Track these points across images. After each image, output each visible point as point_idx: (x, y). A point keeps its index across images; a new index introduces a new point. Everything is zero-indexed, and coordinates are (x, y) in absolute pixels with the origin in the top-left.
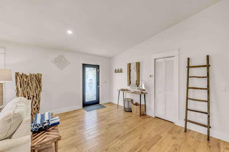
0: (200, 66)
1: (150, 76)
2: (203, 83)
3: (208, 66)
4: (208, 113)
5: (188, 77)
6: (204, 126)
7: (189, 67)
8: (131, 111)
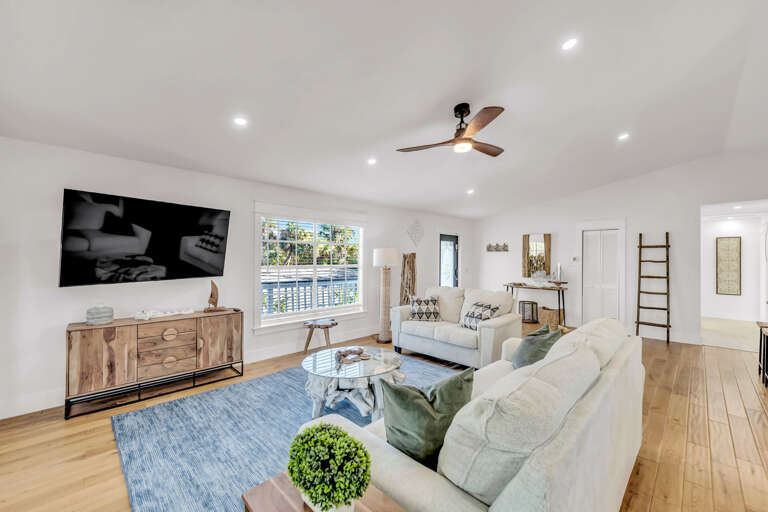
0: (657, 247)
1: (574, 259)
2: (661, 270)
3: (667, 247)
4: (667, 310)
5: (640, 261)
6: (663, 326)
7: (641, 247)
8: (537, 322)
